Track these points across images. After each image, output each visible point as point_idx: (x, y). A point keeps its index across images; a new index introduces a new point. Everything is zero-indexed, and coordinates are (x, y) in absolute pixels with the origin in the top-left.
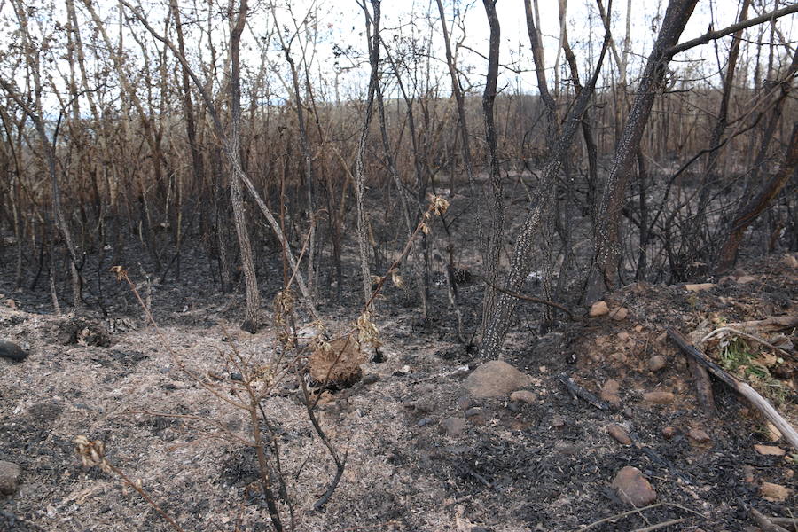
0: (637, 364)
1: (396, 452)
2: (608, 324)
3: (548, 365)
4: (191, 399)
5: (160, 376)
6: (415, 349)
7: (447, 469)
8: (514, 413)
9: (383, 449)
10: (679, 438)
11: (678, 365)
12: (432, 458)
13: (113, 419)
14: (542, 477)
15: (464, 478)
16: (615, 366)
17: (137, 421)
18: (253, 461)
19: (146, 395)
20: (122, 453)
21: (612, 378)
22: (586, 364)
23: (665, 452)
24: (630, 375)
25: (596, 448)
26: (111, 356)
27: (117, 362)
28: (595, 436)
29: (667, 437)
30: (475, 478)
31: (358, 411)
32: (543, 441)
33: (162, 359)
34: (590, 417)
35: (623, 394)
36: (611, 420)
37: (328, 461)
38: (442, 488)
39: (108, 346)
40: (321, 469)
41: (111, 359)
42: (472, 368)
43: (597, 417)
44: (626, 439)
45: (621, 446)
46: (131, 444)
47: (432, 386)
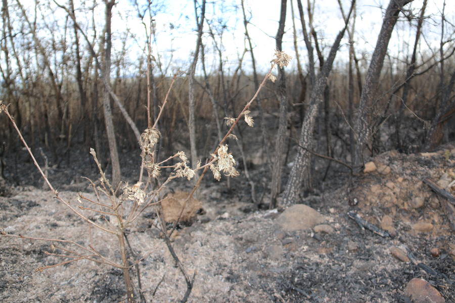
0: (403, 204)
1: (231, 273)
2: (378, 177)
3: (336, 207)
4: (69, 234)
5: (47, 217)
6: (224, 207)
7: (272, 285)
8: (319, 241)
9: (220, 270)
10: (443, 256)
11: (433, 204)
12: (260, 277)
13: (4, 249)
14: (349, 289)
15: (287, 291)
16: (387, 205)
17: (24, 251)
18: (118, 281)
19: (35, 230)
20: (8, 277)
21: (386, 214)
22: (366, 205)
23: (436, 267)
24: (399, 212)
25: (384, 265)
26: (10, 203)
27: (14, 207)
28: (382, 256)
29: (435, 256)
30: (296, 291)
31: (199, 242)
32: (344, 261)
33: (50, 206)
34: (375, 243)
35: (396, 225)
36: (391, 244)
37: (177, 280)
38: (270, 300)
39: (9, 197)
40: (172, 287)
41: (10, 205)
42: (281, 211)
43: (380, 243)
44: (405, 258)
45: (402, 263)
46: (18, 269)
47: (253, 223)
